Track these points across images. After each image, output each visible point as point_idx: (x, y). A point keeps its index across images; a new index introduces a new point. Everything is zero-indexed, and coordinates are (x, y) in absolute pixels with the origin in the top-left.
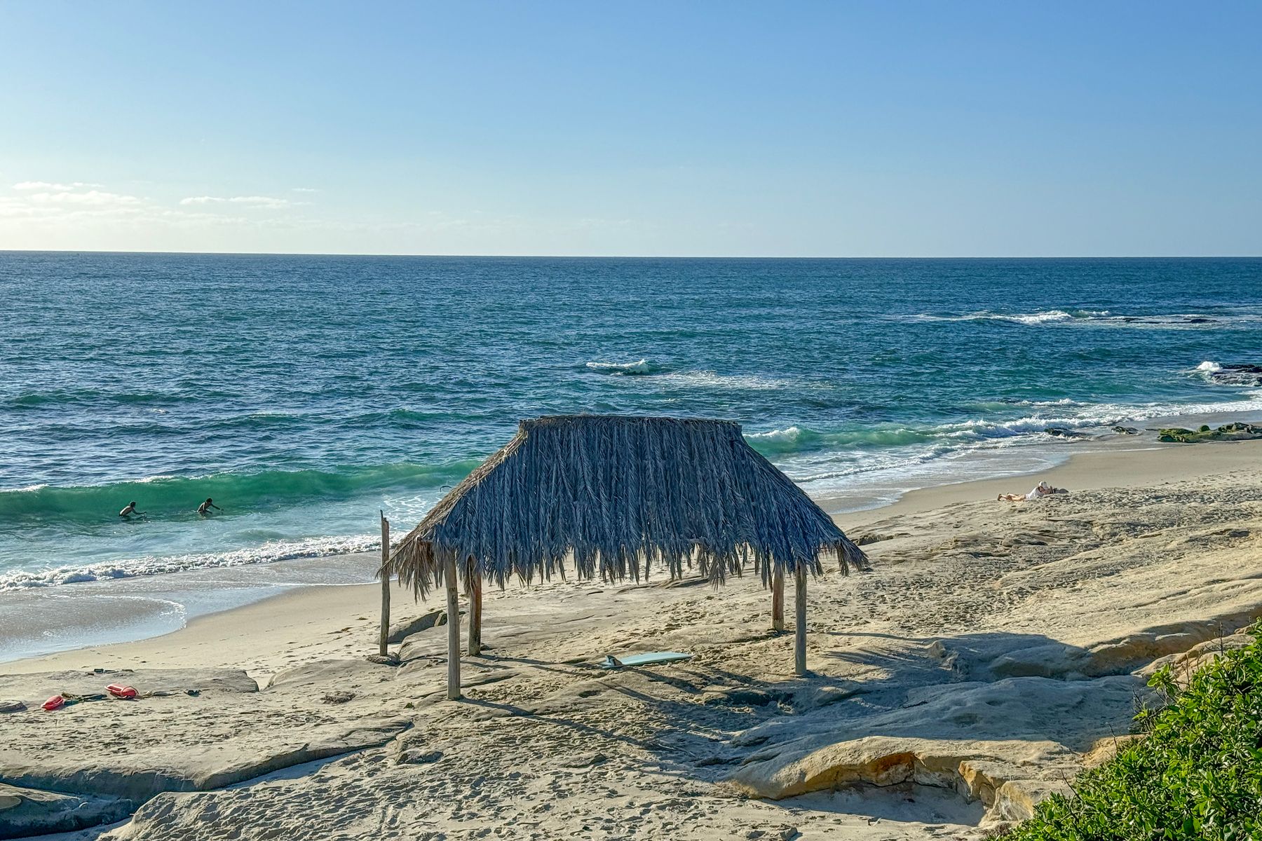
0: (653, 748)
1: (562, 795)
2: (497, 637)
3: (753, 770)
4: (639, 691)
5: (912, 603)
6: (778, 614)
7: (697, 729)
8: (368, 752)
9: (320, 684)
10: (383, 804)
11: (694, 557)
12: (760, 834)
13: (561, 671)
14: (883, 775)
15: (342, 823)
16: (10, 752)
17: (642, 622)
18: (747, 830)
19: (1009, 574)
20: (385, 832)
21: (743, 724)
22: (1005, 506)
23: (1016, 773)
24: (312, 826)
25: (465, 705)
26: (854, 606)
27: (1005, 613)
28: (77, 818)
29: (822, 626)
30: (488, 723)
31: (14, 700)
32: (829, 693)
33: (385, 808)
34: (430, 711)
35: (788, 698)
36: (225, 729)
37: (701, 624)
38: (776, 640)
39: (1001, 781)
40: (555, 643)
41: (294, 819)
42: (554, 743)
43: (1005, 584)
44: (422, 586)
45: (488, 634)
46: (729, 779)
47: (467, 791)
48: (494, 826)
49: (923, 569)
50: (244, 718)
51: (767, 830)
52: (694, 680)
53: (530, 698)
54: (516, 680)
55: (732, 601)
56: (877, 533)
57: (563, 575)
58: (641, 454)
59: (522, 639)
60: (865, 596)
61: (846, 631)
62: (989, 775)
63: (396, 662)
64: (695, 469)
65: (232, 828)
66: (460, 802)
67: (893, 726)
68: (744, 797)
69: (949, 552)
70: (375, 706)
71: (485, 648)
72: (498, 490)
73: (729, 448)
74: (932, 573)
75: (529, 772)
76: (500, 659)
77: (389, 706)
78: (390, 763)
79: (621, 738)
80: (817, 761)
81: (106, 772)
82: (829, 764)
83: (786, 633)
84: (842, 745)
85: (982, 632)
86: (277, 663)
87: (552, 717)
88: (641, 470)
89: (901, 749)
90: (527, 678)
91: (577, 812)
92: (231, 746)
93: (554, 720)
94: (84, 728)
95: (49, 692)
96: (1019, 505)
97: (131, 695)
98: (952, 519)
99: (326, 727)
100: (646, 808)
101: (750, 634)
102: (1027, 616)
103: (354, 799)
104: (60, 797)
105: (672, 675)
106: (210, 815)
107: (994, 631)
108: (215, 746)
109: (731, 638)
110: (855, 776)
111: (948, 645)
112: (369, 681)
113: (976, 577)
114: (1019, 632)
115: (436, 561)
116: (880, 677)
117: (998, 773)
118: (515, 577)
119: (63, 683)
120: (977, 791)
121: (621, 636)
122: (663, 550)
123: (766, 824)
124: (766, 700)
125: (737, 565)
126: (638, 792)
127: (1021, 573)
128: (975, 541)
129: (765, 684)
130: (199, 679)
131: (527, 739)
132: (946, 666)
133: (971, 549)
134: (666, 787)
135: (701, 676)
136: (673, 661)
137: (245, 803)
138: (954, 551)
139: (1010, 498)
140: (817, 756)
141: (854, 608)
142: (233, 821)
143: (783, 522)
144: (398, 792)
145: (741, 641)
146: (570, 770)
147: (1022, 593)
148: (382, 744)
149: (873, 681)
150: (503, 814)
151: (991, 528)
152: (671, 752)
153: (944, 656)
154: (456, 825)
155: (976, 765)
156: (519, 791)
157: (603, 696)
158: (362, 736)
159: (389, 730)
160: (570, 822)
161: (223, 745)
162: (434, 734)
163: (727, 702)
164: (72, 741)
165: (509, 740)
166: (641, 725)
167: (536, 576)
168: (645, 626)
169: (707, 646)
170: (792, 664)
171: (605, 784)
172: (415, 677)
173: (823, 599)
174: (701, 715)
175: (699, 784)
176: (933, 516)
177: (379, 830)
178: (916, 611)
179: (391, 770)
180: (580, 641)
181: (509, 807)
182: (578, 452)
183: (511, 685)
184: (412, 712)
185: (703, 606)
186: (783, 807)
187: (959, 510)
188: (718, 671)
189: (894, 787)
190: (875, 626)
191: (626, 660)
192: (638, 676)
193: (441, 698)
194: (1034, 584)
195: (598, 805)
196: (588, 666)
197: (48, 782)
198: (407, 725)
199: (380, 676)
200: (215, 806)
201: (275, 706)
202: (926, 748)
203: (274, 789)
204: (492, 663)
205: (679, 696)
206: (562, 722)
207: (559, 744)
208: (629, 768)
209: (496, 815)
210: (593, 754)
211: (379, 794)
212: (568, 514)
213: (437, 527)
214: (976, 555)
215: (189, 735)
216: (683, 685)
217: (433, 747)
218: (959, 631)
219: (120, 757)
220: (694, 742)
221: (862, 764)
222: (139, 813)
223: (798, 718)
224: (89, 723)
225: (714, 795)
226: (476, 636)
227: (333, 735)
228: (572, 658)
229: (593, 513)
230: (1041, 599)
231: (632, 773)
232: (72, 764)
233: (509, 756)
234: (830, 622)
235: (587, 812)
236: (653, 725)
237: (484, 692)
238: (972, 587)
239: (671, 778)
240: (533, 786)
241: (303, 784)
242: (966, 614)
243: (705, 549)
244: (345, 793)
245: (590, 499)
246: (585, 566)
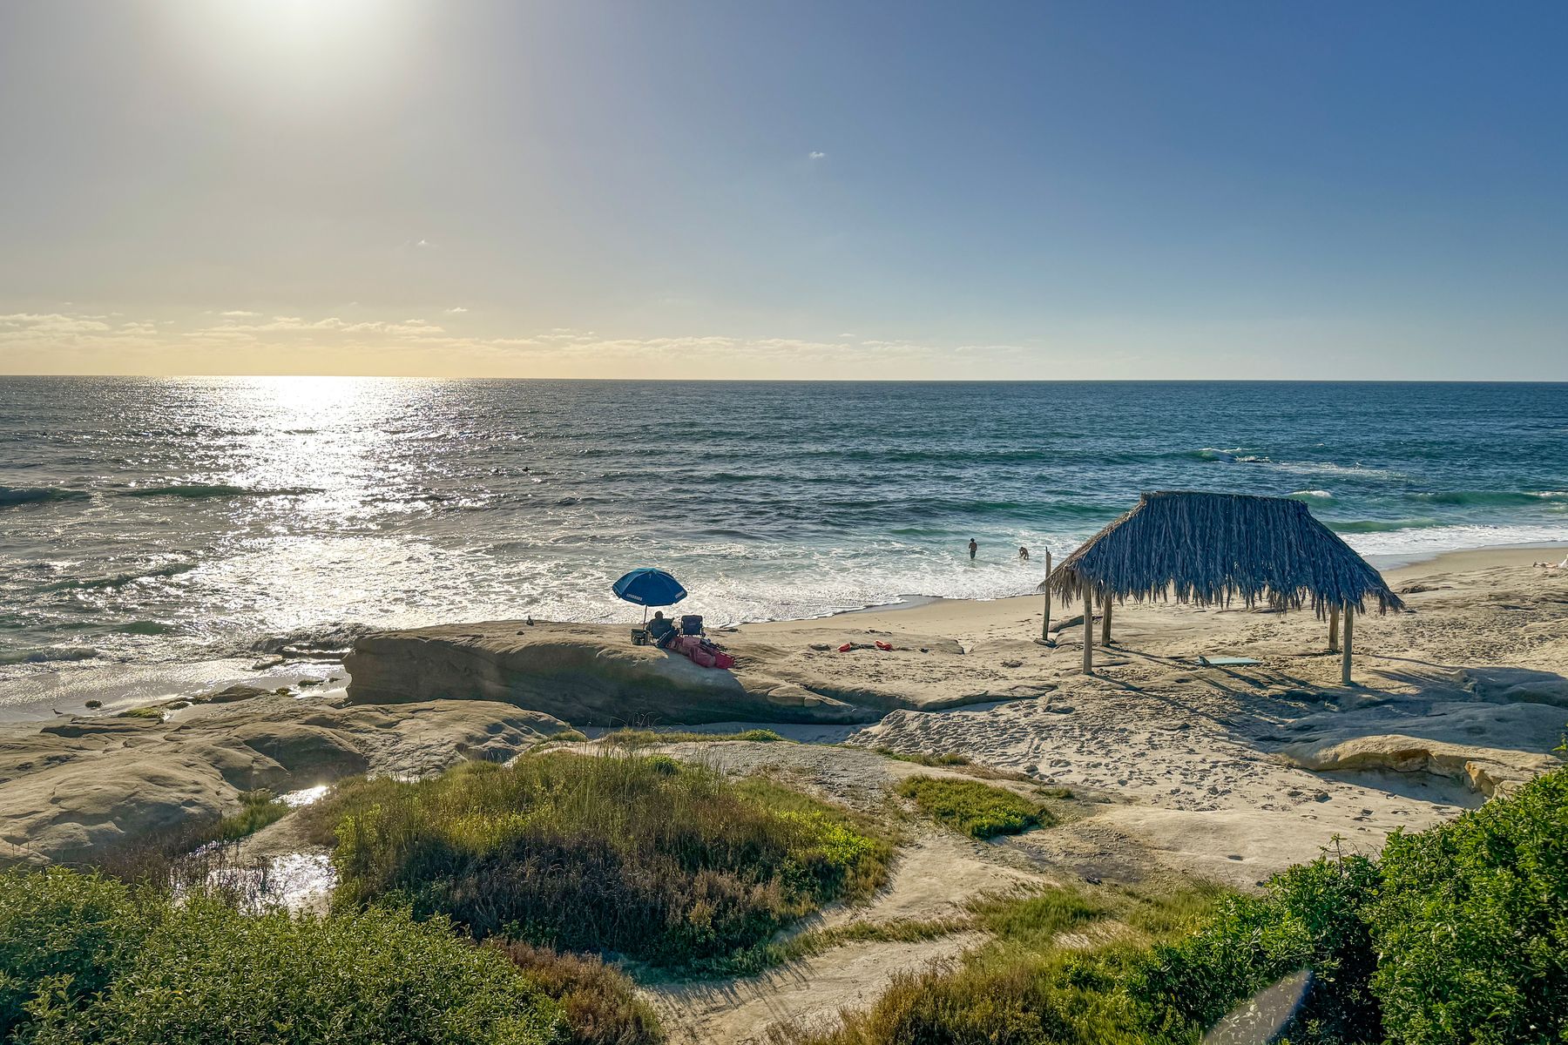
0: (1225, 723)
1: (1154, 747)
2: (1123, 636)
3: (1297, 749)
4: (1220, 683)
5: (1446, 639)
6: (1333, 639)
7: (1261, 714)
8: (1026, 701)
9: (1001, 654)
10: (1032, 736)
11: (1265, 594)
12: (1299, 794)
13: (1164, 664)
14: (1403, 764)
15: (1004, 744)
16: (817, 674)
17: (1229, 635)
18: (1289, 789)
19: (1533, 624)
20: (1031, 754)
21: (1297, 714)
22: (1539, 571)
23: (1514, 775)
24: (985, 744)
25: (1094, 679)
26: (1397, 638)
27: (1525, 653)
28: (851, 717)
29: (1368, 650)
30: (1108, 692)
31: (823, 643)
32: (1366, 699)
33: (1033, 739)
34: (1070, 679)
35: (1334, 700)
36: (939, 675)
37: (1273, 641)
38: (1330, 657)
39: (1501, 780)
40: (1164, 644)
41: (974, 738)
42: (1153, 712)
43: (1528, 631)
44: (1067, 598)
45: (1116, 633)
46: (1279, 752)
47: (1089, 736)
48: (1104, 761)
49: (1460, 615)
50: (952, 669)
51: (1304, 791)
52: (1262, 679)
53: (1140, 679)
54: (1132, 667)
55: (1300, 626)
56: (1427, 585)
57: (1166, 599)
58: (1228, 519)
59: (1141, 638)
60: (1407, 631)
61: (1387, 655)
62: (1490, 774)
63: (1052, 645)
64: (1269, 532)
65: (937, 737)
66: (1083, 742)
67: (1413, 729)
68: (1290, 766)
69: (1483, 604)
70: (1034, 672)
71: (1114, 642)
72: (1122, 538)
73: (1297, 519)
74: (1466, 618)
75: (1133, 729)
76: (1123, 651)
77: (1043, 673)
78: (1040, 710)
79: (1202, 714)
80: (1348, 749)
81: (868, 692)
82: (1358, 751)
83: (1339, 652)
84: (1370, 738)
85: (1502, 666)
86: (982, 637)
87: (1154, 693)
88: (1228, 531)
89: (1418, 747)
90: (1140, 666)
91: (1164, 760)
92: (941, 686)
93: (1155, 696)
94: (859, 664)
95: (843, 641)
96: (1551, 571)
97: (888, 648)
98: (1491, 579)
99: (1001, 682)
100: (1215, 764)
101: (1310, 651)
102: (1543, 657)
103: (1014, 730)
104: (842, 703)
105: (1246, 674)
106: (925, 727)
107: (1513, 666)
108: (932, 685)
109: (1295, 653)
110: (1379, 761)
111: (1469, 674)
112: (1033, 656)
113: (1504, 623)
114: (1534, 668)
115: (1077, 582)
116: (1410, 692)
117: (1497, 773)
118: (1131, 597)
119: (852, 636)
120: (1479, 785)
121: (1212, 644)
122: (1241, 587)
123: (1304, 787)
124: (1318, 699)
125: (1298, 602)
126: (1210, 753)
127: (1544, 624)
128: (1507, 596)
129: (1317, 688)
130: (929, 642)
131: (1135, 706)
132: (1467, 688)
133: (1502, 603)
134: (1232, 752)
135: (1268, 677)
136: (1248, 665)
137: (946, 723)
138: (1487, 603)
139: (1544, 565)
140: (1349, 744)
141: (1397, 639)
142: (938, 733)
143: (1335, 573)
144: (1042, 730)
145: (1303, 655)
146: (1163, 731)
147: (1542, 639)
148: (1036, 697)
149: (1404, 694)
150: (1111, 755)
151: (1524, 588)
152: (1238, 727)
153: (1466, 681)
154: (1078, 757)
155: (1480, 766)
156: (1125, 741)
157: (1193, 683)
158: (1023, 691)
159: (1041, 689)
160: (1158, 766)
161: (936, 685)
162: (1070, 695)
163: (1286, 698)
164: (851, 671)
165: (1121, 706)
166: (1218, 706)
167: (1146, 598)
168: (1231, 638)
169: (1276, 656)
170: (1340, 675)
171: (1186, 744)
172: (1063, 657)
173: (1373, 630)
174: (1263, 705)
175: (1257, 753)
176: (1476, 575)
177: (1028, 753)
178: (1448, 645)
179: (1039, 715)
180: (1182, 644)
181: (1116, 751)
182: (1182, 517)
183: (1128, 668)
184: (1058, 679)
185: (1278, 627)
186: (1319, 777)
187: (1498, 572)
188: (1282, 675)
189: (1409, 774)
190: (1412, 653)
191: (1213, 660)
192: (1220, 672)
193: (1078, 673)
194: (1553, 633)
195: (1180, 758)
196: (1185, 662)
197: (836, 693)
198: (1054, 687)
199: (1041, 653)
200: (928, 722)
201: (971, 664)
202: (1438, 748)
203: (964, 717)
204: (1117, 652)
205: (1250, 689)
206: (1161, 698)
207: (1157, 712)
208: (1206, 735)
209: (1107, 754)
210: (1180, 722)
211: (1030, 729)
212: (1172, 558)
213: (1079, 560)
214: (1506, 607)
215: (918, 676)
216: (1253, 682)
217: (1069, 704)
218: (1484, 663)
219: (877, 684)
220: (1257, 723)
221: (1385, 754)
222: (885, 719)
223: (1339, 715)
224: (862, 662)
225: (1267, 761)
226: (1107, 634)
227: (1004, 688)
228: (1174, 655)
229: (1190, 558)
230: (1557, 645)
231: (1206, 739)
232: (850, 685)
233: (1120, 717)
234: (1375, 648)
235: (1171, 762)
236: (1227, 707)
237: (1108, 672)
238: (1500, 631)
239: (1236, 746)
240: (1135, 739)
241: (983, 716)
242: (1491, 651)
243: (1274, 589)
244: (1008, 726)
245: (1189, 549)
246: (1181, 593)
